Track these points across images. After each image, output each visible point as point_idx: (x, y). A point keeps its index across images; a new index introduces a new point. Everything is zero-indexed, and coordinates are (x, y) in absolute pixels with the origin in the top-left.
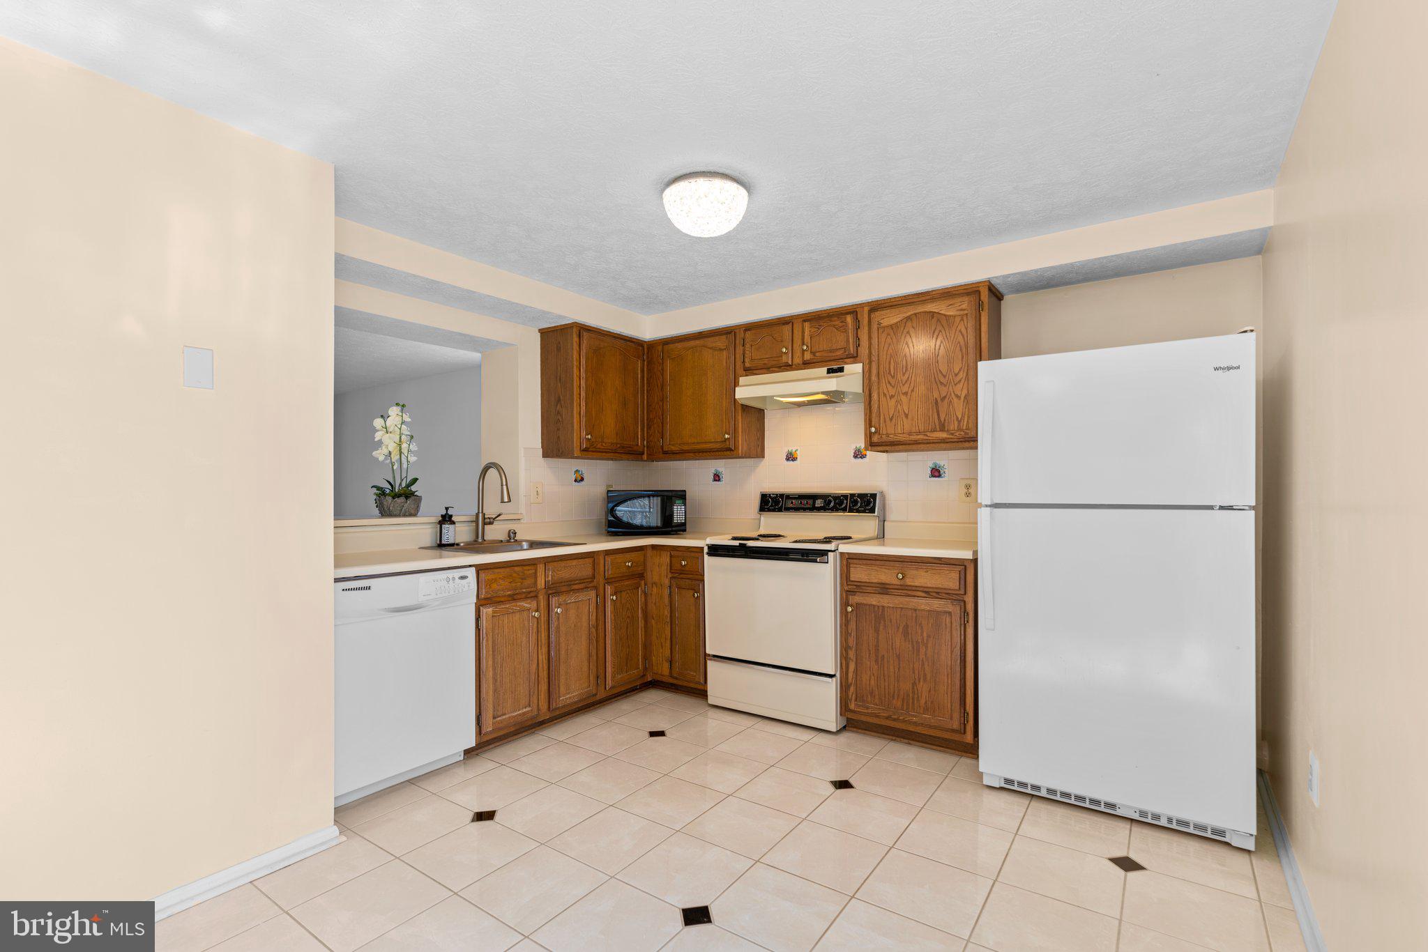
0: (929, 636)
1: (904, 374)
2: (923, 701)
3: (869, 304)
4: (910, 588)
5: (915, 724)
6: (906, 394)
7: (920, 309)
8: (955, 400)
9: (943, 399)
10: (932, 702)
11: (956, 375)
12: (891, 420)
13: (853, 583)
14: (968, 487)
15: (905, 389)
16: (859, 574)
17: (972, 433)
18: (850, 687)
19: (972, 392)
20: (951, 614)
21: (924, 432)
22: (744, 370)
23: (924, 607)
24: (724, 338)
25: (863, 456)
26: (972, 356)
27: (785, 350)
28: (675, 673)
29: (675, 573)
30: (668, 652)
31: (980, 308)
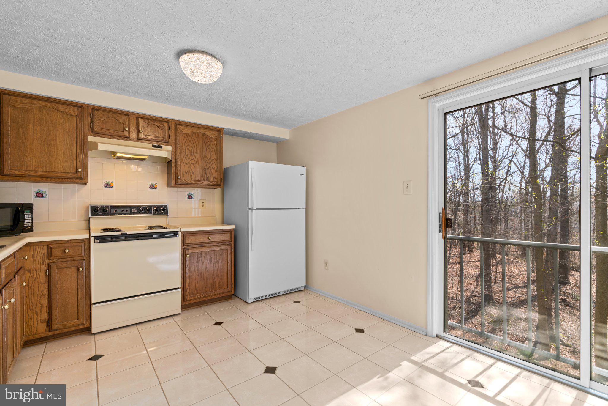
0: (219, 260)
1: (192, 156)
2: (217, 285)
3: (175, 121)
4: (212, 242)
5: (215, 295)
6: (193, 164)
7: (199, 131)
8: (212, 169)
9: (208, 168)
10: (221, 284)
11: (213, 160)
12: (186, 174)
13: (187, 245)
14: (203, 203)
15: (193, 162)
16: (189, 240)
17: (219, 183)
18: (186, 290)
19: (219, 168)
20: (227, 249)
21: (201, 181)
22: (92, 132)
23: (217, 249)
24: (75, 108)
25: (155, 188)
26: (218, 155)
27: (127, 129)
28: (54, 327)
29: (54, 259)
30: (45, 316)
31: (221, 137)
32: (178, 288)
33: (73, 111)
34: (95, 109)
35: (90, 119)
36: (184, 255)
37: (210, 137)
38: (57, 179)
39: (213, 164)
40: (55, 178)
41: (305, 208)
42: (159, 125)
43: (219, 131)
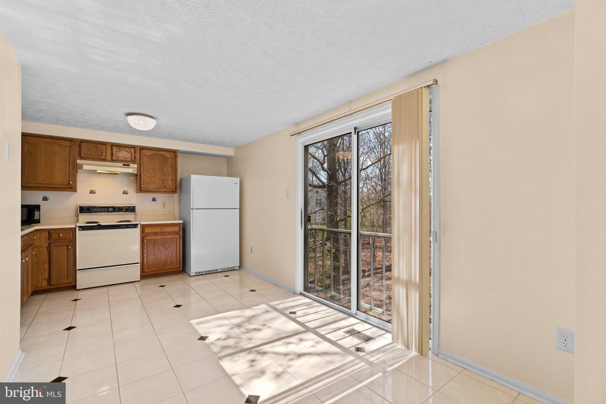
0: (170, 245)
1: (153, 171)
2: (168, 263)
3: (140, 146)
4: (164, 232)
5: (167, 269)
6: (153, 176)
7: (159, 153)
8: (169, 180)
9: (166, 179)
10: (171, 262)
11: (169, 173)
12: (148, 184)
13: (145, 233)
14: (164, 204)
15: (153, 175)
16: (147, 230)
17: (174, 190)
18: (144, 265)
19: (174, 179)
20: (177, 238)
21: (159, 188)
22: (80, 157)
23: (169, 237)
24: (68, 142)
25: (127, 194)
26: (174, 169)
27: (104, 154)
28: (52, 283)
29: (52, 240)
30: (46, 276)
31: (176, 156)
32: (138, 263)
33: (67, 144)
34: (82, 141)
35: (78, 148)
36: (142, 241)
37: (167, 157)
38: (56, 189)
39: (169, 176)
40: (54, 188)
41: (239, 209)
42: (128, 150)
43: (175, 153)
